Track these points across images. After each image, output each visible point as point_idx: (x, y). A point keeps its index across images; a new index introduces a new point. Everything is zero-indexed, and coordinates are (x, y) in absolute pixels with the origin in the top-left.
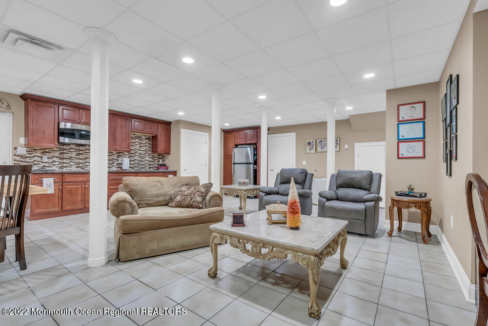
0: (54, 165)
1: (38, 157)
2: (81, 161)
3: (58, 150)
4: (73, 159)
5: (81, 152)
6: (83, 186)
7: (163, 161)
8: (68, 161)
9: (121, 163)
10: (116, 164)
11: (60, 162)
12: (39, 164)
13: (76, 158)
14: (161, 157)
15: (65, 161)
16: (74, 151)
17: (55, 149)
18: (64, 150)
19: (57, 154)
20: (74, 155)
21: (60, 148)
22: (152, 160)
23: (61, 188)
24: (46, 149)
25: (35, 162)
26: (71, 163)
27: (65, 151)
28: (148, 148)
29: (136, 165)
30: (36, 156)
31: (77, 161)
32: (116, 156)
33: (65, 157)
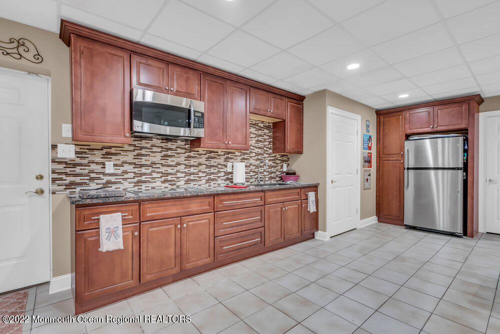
0: (125, 179)
1: (97, 163)
2: (170, 170)
3: (132, 148)
4: (158, 166)
5: (169, 153)
6: (179, 226)
7: (288, 165)
8: (149, 171)
9: (231, 170)
10: (222, 174)
11: (135, 173)
12: (99, 178)
13: (162, 164)
14: (284, 158)
15: (143, 170)
16: (159, 150)
17: (127, 147)
18: (141, 148)
19: (130, 157)
20: (157, 158)
21: (135, 146)
22: (273, 164)
23: (136, 233)
24: (110, 147)
25: (93, 175)
26: (155, 175)
27: (143, 152)
28: (267, 143)
29: (252, 174)
30: (93, 162)
31: (163, 169)
32: (223, 158)
33: (144, 162)
